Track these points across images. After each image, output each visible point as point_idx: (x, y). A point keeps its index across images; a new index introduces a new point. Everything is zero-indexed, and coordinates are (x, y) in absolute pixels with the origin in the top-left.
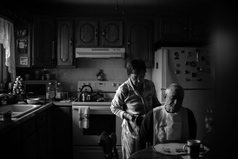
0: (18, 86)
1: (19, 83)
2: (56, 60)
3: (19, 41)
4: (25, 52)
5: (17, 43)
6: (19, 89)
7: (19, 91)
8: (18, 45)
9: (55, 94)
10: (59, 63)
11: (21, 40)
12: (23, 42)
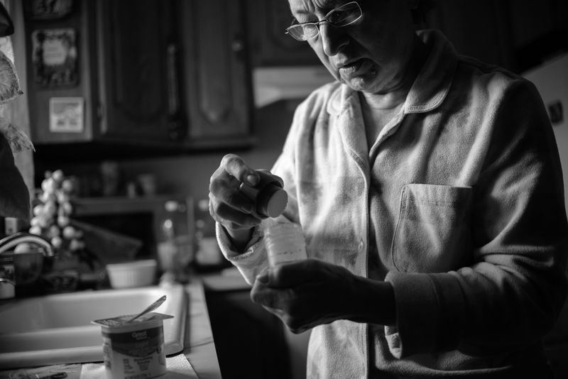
0: (56, 217)
1: (57, 204)
2: (181, 118)
3: (42, 38)
4: (71, 78)
5: (36, 45)
6: (61, 229)
7: (61, 236)
8: (40, 53)
9: (196, 248)
10: (196, 130)
11: (49, 33)
12: (60, 37)
